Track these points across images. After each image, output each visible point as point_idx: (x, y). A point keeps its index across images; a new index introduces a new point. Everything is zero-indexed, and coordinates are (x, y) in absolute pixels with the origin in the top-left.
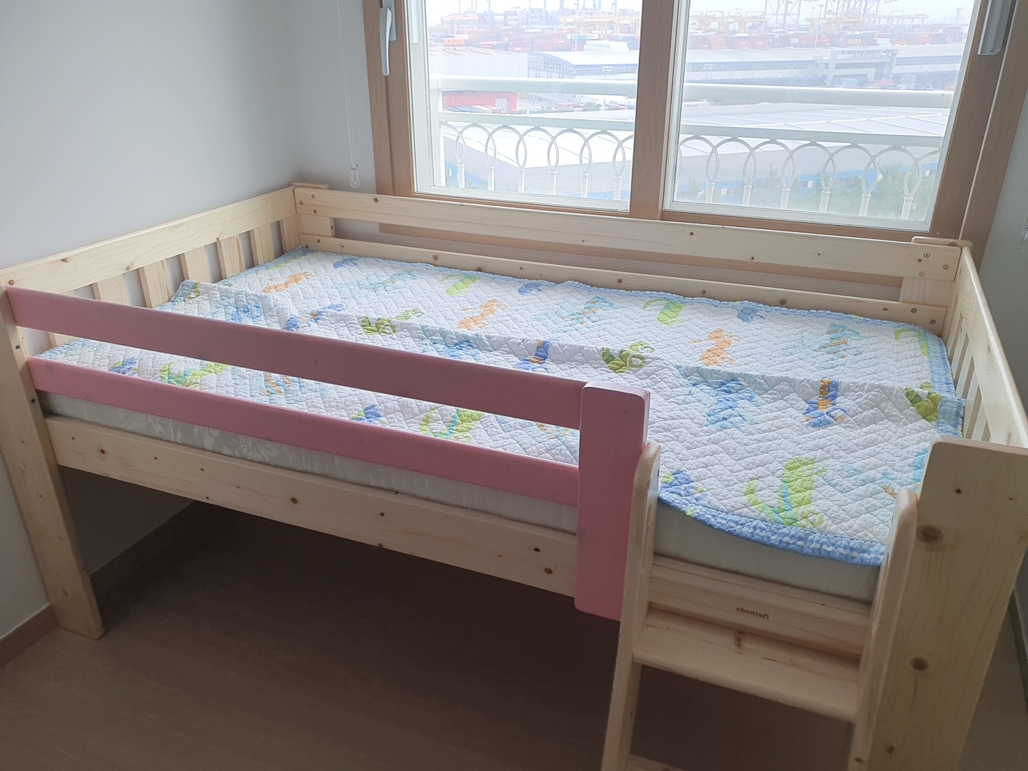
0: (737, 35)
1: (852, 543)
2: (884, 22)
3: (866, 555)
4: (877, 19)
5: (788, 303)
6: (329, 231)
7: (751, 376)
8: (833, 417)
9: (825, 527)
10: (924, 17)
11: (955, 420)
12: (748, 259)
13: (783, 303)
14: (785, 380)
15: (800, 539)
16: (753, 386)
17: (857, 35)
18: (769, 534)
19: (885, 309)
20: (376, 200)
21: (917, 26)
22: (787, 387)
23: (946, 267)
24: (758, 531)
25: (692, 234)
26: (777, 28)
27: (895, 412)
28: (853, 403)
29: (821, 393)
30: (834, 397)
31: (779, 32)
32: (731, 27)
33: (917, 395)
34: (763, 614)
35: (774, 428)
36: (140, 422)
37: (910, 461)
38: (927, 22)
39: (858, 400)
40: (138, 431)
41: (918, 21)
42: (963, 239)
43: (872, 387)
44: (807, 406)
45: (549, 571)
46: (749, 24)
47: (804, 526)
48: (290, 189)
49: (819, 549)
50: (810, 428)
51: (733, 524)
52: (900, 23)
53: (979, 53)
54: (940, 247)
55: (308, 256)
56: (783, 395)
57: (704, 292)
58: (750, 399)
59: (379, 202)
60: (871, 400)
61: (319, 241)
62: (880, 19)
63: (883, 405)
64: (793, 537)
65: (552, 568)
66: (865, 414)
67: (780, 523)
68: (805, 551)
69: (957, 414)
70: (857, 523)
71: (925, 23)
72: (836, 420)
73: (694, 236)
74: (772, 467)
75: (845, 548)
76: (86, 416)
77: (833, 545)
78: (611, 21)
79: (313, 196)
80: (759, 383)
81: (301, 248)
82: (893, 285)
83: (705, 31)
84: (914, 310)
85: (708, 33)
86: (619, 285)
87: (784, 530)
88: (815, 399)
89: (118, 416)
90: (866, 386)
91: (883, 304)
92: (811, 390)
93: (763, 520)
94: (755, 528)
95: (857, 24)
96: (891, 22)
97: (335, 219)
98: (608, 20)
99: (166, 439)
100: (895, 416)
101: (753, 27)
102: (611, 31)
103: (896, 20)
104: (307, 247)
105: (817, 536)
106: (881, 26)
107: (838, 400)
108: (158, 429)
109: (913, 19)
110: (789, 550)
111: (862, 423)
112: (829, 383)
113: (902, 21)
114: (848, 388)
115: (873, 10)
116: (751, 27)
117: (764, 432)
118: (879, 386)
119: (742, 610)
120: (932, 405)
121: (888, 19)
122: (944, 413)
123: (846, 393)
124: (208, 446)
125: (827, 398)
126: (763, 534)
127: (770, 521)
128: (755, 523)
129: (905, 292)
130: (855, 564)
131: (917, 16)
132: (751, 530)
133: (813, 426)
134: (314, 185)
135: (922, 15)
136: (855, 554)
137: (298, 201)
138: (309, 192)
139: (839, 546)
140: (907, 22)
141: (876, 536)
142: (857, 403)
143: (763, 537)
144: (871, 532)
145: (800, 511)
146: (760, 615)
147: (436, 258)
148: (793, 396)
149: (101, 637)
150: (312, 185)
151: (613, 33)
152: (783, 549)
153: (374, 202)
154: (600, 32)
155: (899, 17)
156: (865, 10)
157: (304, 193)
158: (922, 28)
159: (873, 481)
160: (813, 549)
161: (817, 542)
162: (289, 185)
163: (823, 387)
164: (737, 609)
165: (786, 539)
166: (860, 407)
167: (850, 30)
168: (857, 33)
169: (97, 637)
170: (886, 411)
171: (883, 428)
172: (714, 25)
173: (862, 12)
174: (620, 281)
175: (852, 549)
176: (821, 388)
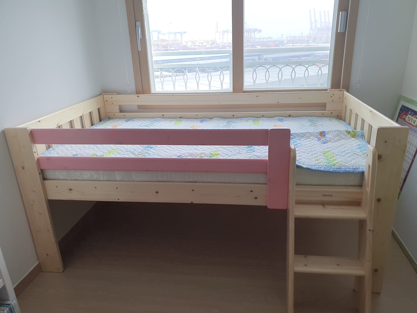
0: (206, 47)
1: (354, 167)
2: (257, 40)
3: (359, 170)
4: (255, 39)
5: (291, 115)
6: (118, 111)
7: (297, 133)
8: (327, 141)
9: (344, 165)
10: (271, 38)
11: (362, 137)
12: (277, 103)
13: (290, 116)
14: (308, 133)
15: (339, 169)
16: (298, 136)
17: (249, 45)
18: (330, 169)
19: (323, 114)
20: (138, 96)
21: (269, 41)
22: (309, 135)
23: (340, 98)
24: (326, 168)
25: (257, 96)
26: (221, 43)
27: (344, 137)
28: (331, 136)
29: (320, 135)
30: (325, 135)
31: (222, 45)
32: (204, 44)
33: (349, 131)
34: (331, 195)
35: (312, 146)
36: (87, 175)
37: (356, 147)
38: (272, 40)
39: (333, 135)
40: (86, 179)
41: (269, 40)
42: (342, 88)
43: (335, 131)
44: (318, 139)
45: (256, 198)
46: (210, 43)
47: (338, 165)
48: (102, 96)
49: (345, 170)
50: (322, 144)
51: (318, 168)
52: (263, 40)
53: (339, 32)
54: (336, 92)
55: (111, 121)
56: (309, 137)
57: (263, 116)
58: (299, 140)
59: (139, 97)
60: (336, 134)
61: (114, 115)
62: (256, 39)
63: (340, 135)
64: (336, 168)
65: (257, 197)
66: (336, 138)
67: (331, 166)
68: (341, 172)
69: (362, 135)
70: (353, 162)
71: (271, 40)
72: (329, 141)
73: (258, 97)
74: (319, 154)
75: (352, 169)
76: (61, 177)
77: (349, 169)
78: (158, 44)
79: (112, 98)
80: (300, 135)
81: (107, 118)
82: (323, 106)
83: (195, 46)
84: (332, 113)
85: (196, 47)
86: (233, 117)
87: (333, 167)
88: (319, 137)
89: (77, 174)
90: (334, 131)
91: (321, 112)
92: (317, 134)
93: (326, 166)
94: (325, 168)
95: (249, 41)
96: (260, 40)
97: (119, 105)
98: (157, 43)
99: (99, 180)
100: (345, 138)
101: (212, 44)
102: (158, 48)
103: (261, 39)
104: (109, 117)
105: (343, 167)
106: (257, 42)
107: (326, 136)
108: (95, 177)
109: (267, 39)
110: (337, 172)
111: (336, 141)
112: (322, 132)
113: (264, 40)
114: (328, 132)
115: (253, 36)
116: (211, 44)
117: (310, 146)
118: (337, 130)
119: (324, 195)
120: (354, 134)
121: (259, 39)
122: (358, 135)
123: (328, 134)
124: (118, 179)
125: (323, 136)
126: (328, 169)
127: (328, 166)
128: (324, 167)
129: (328, 107)
130: (357, 173)
131: (268, 38)
132: (324, 169)
133: (323, 143)
134: (112, 94)
135: (270, 37)
136: (356, 170)
137: (105, 100)
138: (110, 96)
139: (350, 169)
140: (265, 40)
141: (359, 164)
142: (333, 136)
143: (328, 170)
144: (358, 164)
145: (335, 162)
146: (330, 196)
147: (163, 115)
148: (312, 137)
149: (63, 271)
150: (111, 94)
151: (159, 48)
152: (335, 172)
153: (137, 97)
154: (154, 48)
155: (262, 38)
156: (250, 36)
157: (107, 97)
158: (271, 41)
159: (350, 153)
160: (344, 171)
161: (344, 168)
162: (101, 95)
163: (320, 133)
164: (323, 195)
165: (335, 169)
166: (334, 137)
167: (246, 43)
168: (249, 44)
169: (61, 271)
170: (342, 137)
171: (342, 142)
172: (197, 44)
173: (250, 37)
174: (233, 116)
175: (354, 169)
176: (320, 134)
